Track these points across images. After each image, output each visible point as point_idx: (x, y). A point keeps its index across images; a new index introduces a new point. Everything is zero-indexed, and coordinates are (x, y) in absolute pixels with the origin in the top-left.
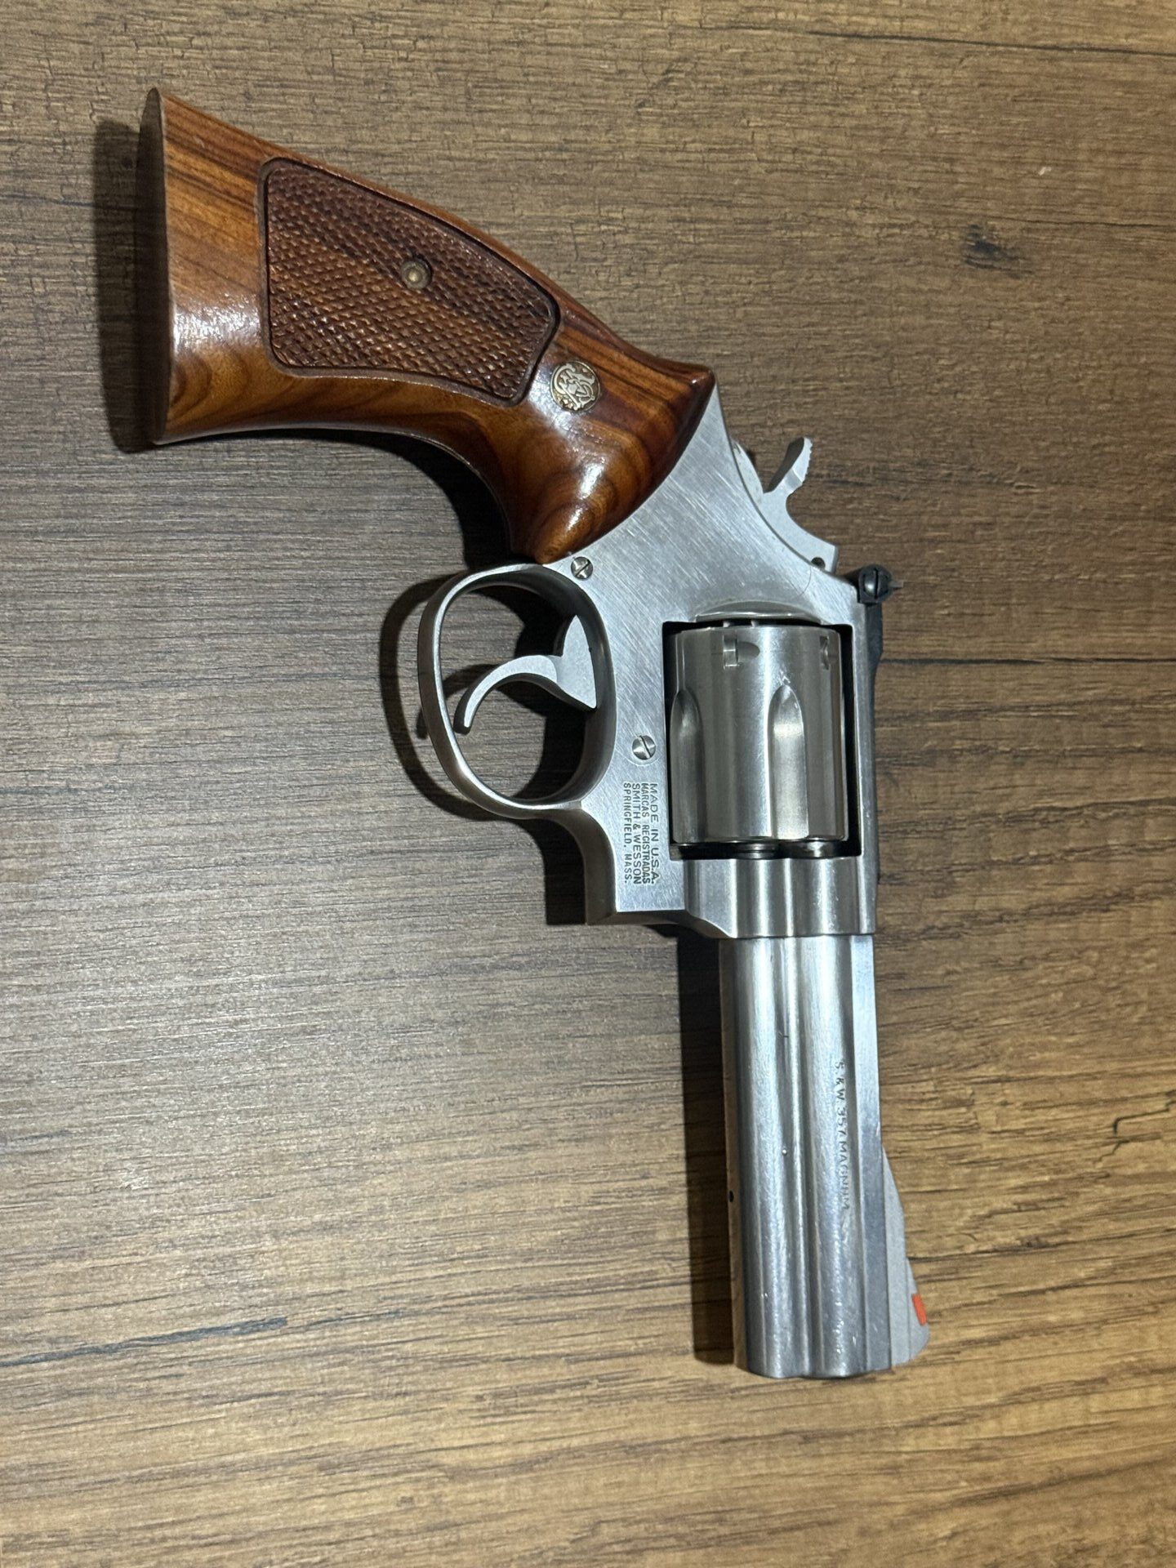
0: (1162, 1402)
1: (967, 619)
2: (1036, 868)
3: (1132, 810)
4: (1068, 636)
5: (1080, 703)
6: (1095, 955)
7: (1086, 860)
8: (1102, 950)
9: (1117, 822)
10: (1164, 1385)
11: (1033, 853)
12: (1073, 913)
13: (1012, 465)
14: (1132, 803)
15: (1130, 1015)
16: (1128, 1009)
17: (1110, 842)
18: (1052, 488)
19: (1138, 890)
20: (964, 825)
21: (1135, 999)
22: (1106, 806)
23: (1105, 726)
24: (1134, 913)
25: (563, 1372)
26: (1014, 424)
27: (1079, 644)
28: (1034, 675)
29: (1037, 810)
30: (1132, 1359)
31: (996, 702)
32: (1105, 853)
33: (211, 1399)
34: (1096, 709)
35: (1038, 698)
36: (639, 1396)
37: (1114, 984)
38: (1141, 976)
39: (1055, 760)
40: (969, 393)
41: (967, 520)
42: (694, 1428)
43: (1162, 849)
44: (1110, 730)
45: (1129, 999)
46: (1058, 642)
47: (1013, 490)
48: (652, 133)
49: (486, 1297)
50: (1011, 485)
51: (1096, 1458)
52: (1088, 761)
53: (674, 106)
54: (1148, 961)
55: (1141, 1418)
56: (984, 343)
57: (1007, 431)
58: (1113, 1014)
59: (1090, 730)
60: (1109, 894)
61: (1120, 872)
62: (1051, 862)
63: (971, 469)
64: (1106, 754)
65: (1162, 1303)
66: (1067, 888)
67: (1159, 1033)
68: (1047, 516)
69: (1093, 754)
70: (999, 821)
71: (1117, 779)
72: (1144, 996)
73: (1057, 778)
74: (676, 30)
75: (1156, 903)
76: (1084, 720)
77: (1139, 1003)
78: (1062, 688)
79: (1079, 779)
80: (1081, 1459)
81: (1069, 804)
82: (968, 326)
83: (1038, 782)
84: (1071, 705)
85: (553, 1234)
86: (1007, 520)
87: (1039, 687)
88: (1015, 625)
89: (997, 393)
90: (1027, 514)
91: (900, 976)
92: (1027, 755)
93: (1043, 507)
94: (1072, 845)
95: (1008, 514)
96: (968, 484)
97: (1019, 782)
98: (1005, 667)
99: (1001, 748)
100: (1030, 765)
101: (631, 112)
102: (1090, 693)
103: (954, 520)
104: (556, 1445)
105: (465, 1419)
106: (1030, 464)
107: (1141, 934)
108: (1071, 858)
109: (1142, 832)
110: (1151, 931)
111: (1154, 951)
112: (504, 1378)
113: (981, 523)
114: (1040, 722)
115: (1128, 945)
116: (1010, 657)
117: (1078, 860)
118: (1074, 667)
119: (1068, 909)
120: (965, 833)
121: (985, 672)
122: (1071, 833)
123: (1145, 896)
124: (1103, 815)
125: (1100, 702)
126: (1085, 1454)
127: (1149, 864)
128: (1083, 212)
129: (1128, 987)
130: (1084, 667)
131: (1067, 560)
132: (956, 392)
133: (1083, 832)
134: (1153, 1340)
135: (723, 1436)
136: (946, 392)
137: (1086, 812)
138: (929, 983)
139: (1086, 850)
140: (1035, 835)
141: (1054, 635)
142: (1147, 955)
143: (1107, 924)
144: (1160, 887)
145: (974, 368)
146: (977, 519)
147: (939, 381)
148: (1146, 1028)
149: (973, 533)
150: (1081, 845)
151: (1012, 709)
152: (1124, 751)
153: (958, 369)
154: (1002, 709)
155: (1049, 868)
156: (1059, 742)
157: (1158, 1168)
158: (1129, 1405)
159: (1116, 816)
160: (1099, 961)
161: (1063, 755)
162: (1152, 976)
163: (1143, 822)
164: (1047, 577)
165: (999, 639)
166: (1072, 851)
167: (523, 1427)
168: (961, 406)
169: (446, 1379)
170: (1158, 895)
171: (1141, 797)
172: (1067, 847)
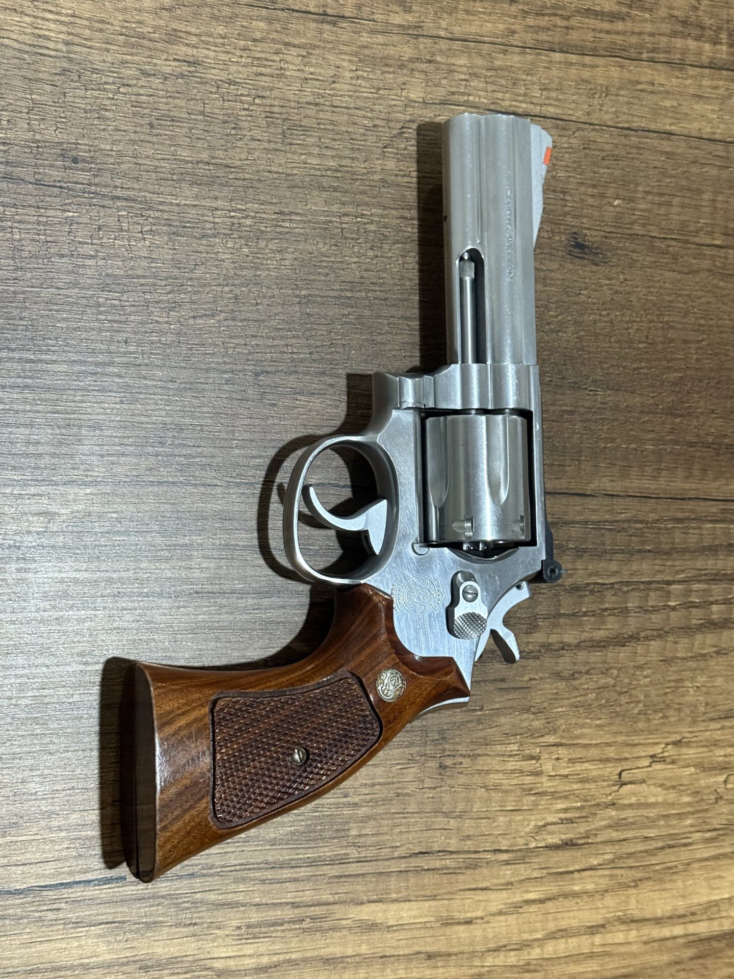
0: (635, 939)
1: (555, 468)
2: (586, 618)
3: (642, 587)
4: (612, 481)
5: (616, 521)
6: (615, 672)
7: (614, 615)
8: (619, 669)
9: (633, 593)
10: (638, 930)
11: (584, 610)
12: (604, 647)
13: (587, 377)
14: (643, 582)
15: (633, 708)
16: (632, 705)
17: (629, 605)
18: (609, 392)
19: (642, 634)
20: (545, 591)
21: (637, 699)
22: (628, 583)
23: (630, 536)
24: (639, 648)
25: (289, 913)
26: (589, 353)
27: (618, 486)
28: (592, 503)
29: (588, 584)
30: (621, 914)
31: (569, 518)
32: (625, 611)
33: (77, 924)
34: (626, 525)
35: (593, 517)
36: (334, 929)
37: (625, 690)
38: (640, 686)
39: (600, 554)
40: (565, 332)
41: (559, 408)
42: (364, 949)
43: (658, 611)
44: (633, 538)
45: (634, 699)
46: (606, 484)
47: (587, 392)
48: (391, 164)
49: (246, 867)
50: (586, 389)
51: (596, 972)
52: (619, 556)
53: (405, 149)
54: (645, 677)
55: (622, 949)
56: (575, 303)
57: (586, 356)
58: (623, 708)
59: (621, 538)
60: (626, 636)
61: (633, 623)
62: (594, 615)
63: (564, 378)
64: (630, 553)
65: (640, 880)
66: (602, 632)
67: (649, 720)
68: (605, 409)
69: (622, 552)
70: (566, 589)
71: (635, 567)
72: (642, 698)
73: (601, 565)
74: (410, 103)
75: (652, 643)
76: (619, 531)
77: (639, 701)
78: (607, 511)
79: (613, 566)
80: (586, 972)
81: (607, 582)
82: (567, 293)
83: (590, 567)
84: (612, 522)
85: (289, 829)
86: (582, 410)
87: (594, 511)
88: (583, 473)
89: (581, 333)
90: (594, 406)
91: (503, 680)
92: (585, 551)
93: (603, 403)
94: (607, 606)
95: (583, 406)
96: (561, 387)
97: (579, 567)
98: (575, 497)
99: (570, 546)
100: (586, 556)
101: (379, 151)
102: (623, 515)
103: (552, 408)
104: (282, 957)
105: (229, 940)
106: (598, 377)
107: (641, 660)
108: (606, 614)
109: (647, 601)
110: (649, 659)
111: (649, 671)
112: (255, 916)
113: (567, 411)
114: (593, 532)
115: (634, 667)
116: (579, 492)
117: (609, 615)
118: (615, 500)
119: (602, 644)
120: (545, 596)
121: (564, 500)
122: (606, 599)
123: (646, 638)
124: (625, 589)
125: (628, 521)
126: (590, 969)
127: (650, 619)
128: (638, 229)
129: (633, 692)
130: (621, 500)
131: (614, 436)
132: (558, 331)
133: (614, 598)
134: (633, 902)
135: (381, 955)
136: (552, 331)
137: (616, 586)
138: (519, 685)
139: (615, 609)
140: (586, 599)
141: (605, 480)
142: (645, 673)
143: (623, 654)
144: (655, 633)
145: (569, 318)
146: (565, 408)
147: (548, 324)
148: (641, 716)
149: (562, 416)
150: (611, 606)
151: (578, 523)
152: (640, 551)
153: (560, 318)
154: (572, 522)
155: (592, 619)
156: (604, 544)
157: (643, 800)
158: (617, 941)
159: (633, 590)
160: (618, 676)
161: (605, 552)
162: (647, 686)
163: (648, 595)
164: (603, 445)
165: (572, 480)
166: (607, 609)
167: (263, 946)
168: (561, 340)
169: (219, 916)
170: (653, 638)
171: (648, 579)
172: (604, 607)
